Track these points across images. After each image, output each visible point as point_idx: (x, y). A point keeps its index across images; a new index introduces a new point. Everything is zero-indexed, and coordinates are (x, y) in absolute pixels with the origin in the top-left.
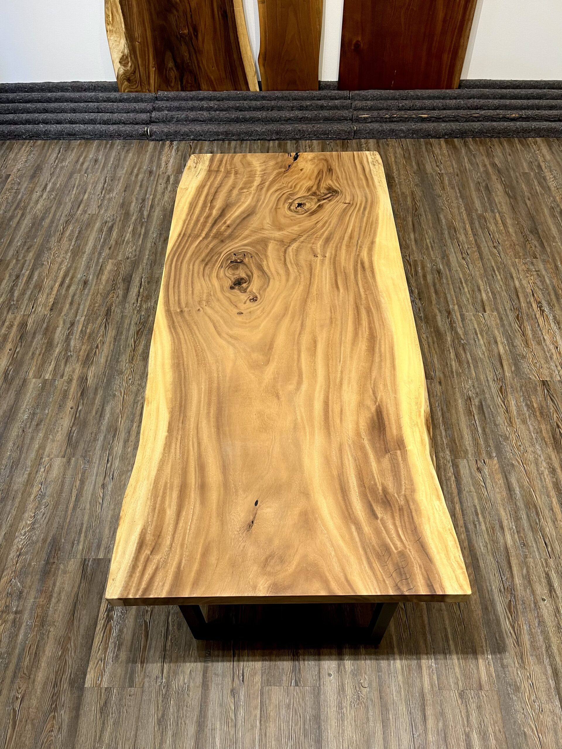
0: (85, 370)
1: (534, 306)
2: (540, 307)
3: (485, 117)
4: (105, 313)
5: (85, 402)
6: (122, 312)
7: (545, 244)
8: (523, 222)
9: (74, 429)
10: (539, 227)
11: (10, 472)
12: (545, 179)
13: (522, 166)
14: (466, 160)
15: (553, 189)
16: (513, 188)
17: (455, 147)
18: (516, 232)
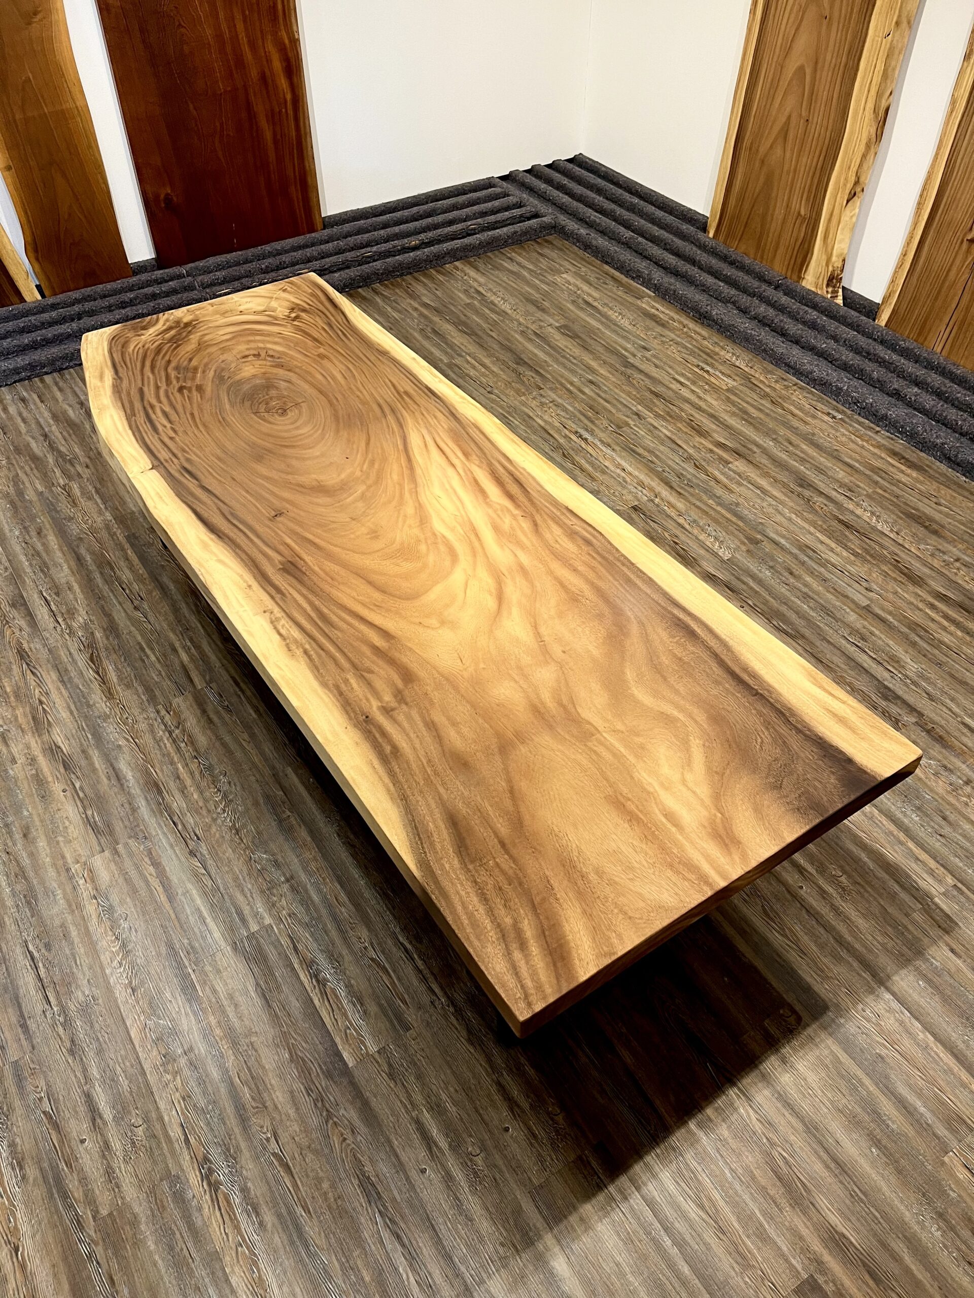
0: (46, 737)
1: (573, 437)
2: (581, 436)
3: (380, 253)
4: (17, 658)
5: (79, 774)
6: (45, 645)
7: (542, 371)
8: (501, 357)
9: (89, 813)
10: (523, 356)
11: (31, 909)
12: (492, 303)
13: (459, 297)
14: (389, 309)
15: (509, 312)
16: (465, 324)
17: (364, 298)
18: (501, 370)
